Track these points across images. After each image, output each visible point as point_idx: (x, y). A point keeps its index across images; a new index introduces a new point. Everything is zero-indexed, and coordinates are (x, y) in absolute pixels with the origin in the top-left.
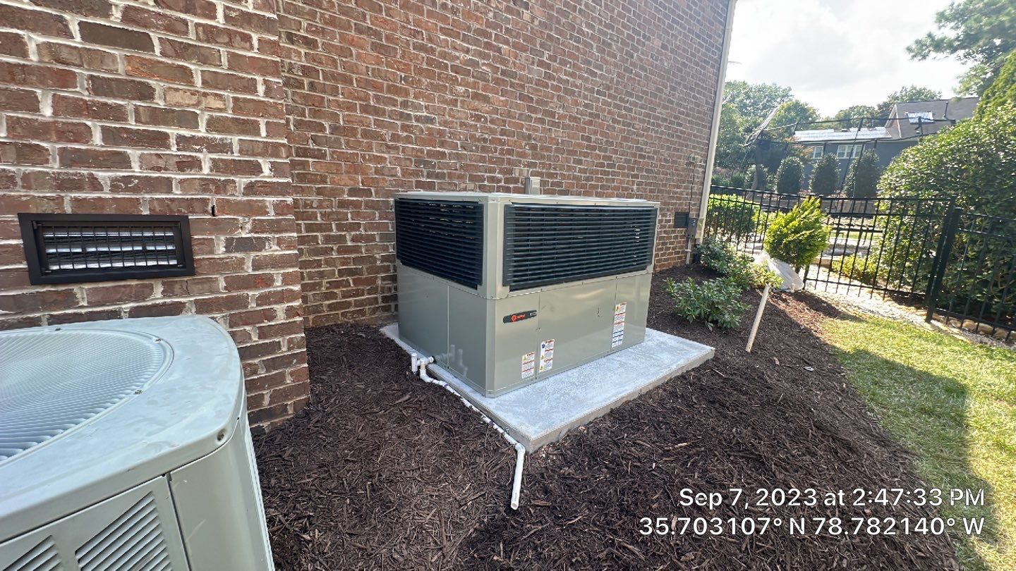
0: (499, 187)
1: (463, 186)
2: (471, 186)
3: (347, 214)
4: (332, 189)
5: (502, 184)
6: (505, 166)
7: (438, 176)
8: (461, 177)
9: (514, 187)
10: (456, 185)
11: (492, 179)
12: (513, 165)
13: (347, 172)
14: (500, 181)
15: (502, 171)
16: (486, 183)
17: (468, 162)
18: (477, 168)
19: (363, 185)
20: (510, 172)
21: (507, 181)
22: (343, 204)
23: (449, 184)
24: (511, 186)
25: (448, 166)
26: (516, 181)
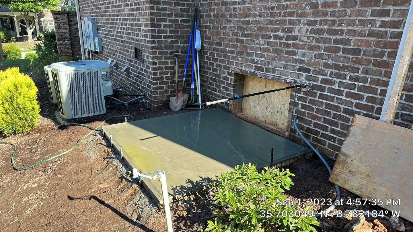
0: (281, 43)
1: (258, 42)
2: (262, 41)
3: (215, 54)
4: (212, 43)
5: (283, 41)
6: (287, 26)
7: (246, 36)
8: (257, 36)
9: (294, 44)
10: (254, 41)
11: (276, 37)
12: (293, 24)
13: (216, 35)
14: (281, 38)
15: (283, 31)
16: (272, 40)
17: (262, 25)
18: (266, 29)
19: (220, 41)
20: (290, 30)
21: (288, 38)
22: (214, 49)
23: (251, 40)
24: (291, 42)
25: (251, 30)
26: (295, 38)
